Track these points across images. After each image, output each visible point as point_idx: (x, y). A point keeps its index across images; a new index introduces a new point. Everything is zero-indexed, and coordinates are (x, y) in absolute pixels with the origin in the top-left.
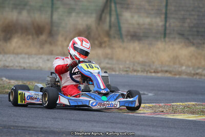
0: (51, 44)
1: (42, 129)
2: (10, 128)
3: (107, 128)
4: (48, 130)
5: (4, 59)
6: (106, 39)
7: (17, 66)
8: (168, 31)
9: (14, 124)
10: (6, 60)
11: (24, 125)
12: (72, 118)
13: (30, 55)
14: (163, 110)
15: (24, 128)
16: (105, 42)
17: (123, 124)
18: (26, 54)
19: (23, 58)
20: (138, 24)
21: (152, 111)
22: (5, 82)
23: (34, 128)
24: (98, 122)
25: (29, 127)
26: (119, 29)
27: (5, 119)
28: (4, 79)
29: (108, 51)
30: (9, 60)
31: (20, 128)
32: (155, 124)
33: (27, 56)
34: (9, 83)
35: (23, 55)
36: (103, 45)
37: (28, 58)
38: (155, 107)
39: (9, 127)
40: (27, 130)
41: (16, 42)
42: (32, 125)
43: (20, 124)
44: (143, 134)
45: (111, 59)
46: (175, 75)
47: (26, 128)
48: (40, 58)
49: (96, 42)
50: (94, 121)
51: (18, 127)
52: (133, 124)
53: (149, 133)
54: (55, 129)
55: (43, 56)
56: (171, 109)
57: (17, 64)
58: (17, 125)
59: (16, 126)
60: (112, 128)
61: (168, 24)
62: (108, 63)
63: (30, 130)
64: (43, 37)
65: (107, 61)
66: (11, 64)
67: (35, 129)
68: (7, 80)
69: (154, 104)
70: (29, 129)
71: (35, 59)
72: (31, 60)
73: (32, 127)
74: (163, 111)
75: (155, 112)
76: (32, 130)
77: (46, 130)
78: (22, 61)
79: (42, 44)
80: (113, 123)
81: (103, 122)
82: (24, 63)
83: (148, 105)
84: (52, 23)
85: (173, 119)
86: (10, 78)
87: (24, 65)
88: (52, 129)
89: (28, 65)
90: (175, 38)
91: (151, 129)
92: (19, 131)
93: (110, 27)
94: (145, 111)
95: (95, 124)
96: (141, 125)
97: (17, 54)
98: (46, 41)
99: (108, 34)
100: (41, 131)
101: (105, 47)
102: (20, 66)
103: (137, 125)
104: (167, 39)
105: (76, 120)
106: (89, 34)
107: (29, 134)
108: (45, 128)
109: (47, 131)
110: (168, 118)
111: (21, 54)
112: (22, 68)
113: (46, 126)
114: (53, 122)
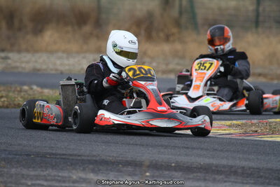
0: (98, 37)
1: (89, 158)
2: (46, 157)
3: (179, 155)
4: (98, 159)
5: (33, 59)
6: (175, 30)
7: (52, 70)
8: (261, 19)
9: (51, 151)
10: (36, 62)
11: (64, 152)
12: (131, 142)
13: (69, 53)
14: (256, 129)
15: (64, 157)
16: (173, 34)
17: (202, 149)
18: (64, 52)
19: (60, 58)
20: (220, 9)
21: (242, 131)
22: (36, 92)
23: (79, 156)
24: (166, 147)
25: (71, 155)
26: (193, 16)
27: (38, 144)
28: (35, 87)
29: (178, 46)
30: (41, 60)
31: (58, 157)
32: (246, 149)
33: (65, 55)
34: (42, 92)
35: (60, 54)
36: (171, 39)
37: (67, 58)
38: (245, 125)
39: (44, 156)
40: (68, 159)
41: (49, 36)
42: (75, 152)
43: (59, 152)
44: (230, 164)
45: (183, 57)
46: (272, 79)
47: (67, 157)
48: (83, 58)
49: (162, 35)
50: (162, 146)
51: (56, 154)
52: (216, 150)
53: (238, 162)
54: (108, 158)
55: (87, 55)
56: (268, 127)
57: (51, 66)
58: (54, 152)
59: (53, 154)
60: (186, 155)
61: (261, 9)
62: (178, 64)
63: (73, 159)
64: (87, 28)
65: (176, 61)
66: (44, 67)
67: (79, 158)
68: (39, 89)
69: (244, 121)
70: (71, 158)
71: (76, 60)
72: (72, 61)
73: (75, 155)
74: (256, 131)
75: (245, 133)
76: (77, 160)
77: (94, 158)
78: (58, 62)
79: (86, 38)
80: (188, 148)
81: (175, 147)
82: (61, 64)
83: (235, 122)
84: (99, 9)
85: (270, 141)
86: (43, 86)
87: (62, 68)
88: (103, 157)
89: (67, 67)
90: (270, 28)
91: (241, 156)
92: (58, 161)
93: (181, 13)
94: (232, 131)
95: (162, 150)
96: (227, 151)
97: (52, 52)
98: (91, 34)
99: (178, 23)
100: (89, 160)
101: (174, 41)
102: (57, 70)
103: (222, 150)
104: (260, 30)
105: (136, 145)
106: (151, 23)
107: (72, 164)
108: (94, 156)
109: (96, 161)
110: (264, 141)
111: (57, 51)
112: (59, 72)
113: (94, 153)
114: (104, 147)
